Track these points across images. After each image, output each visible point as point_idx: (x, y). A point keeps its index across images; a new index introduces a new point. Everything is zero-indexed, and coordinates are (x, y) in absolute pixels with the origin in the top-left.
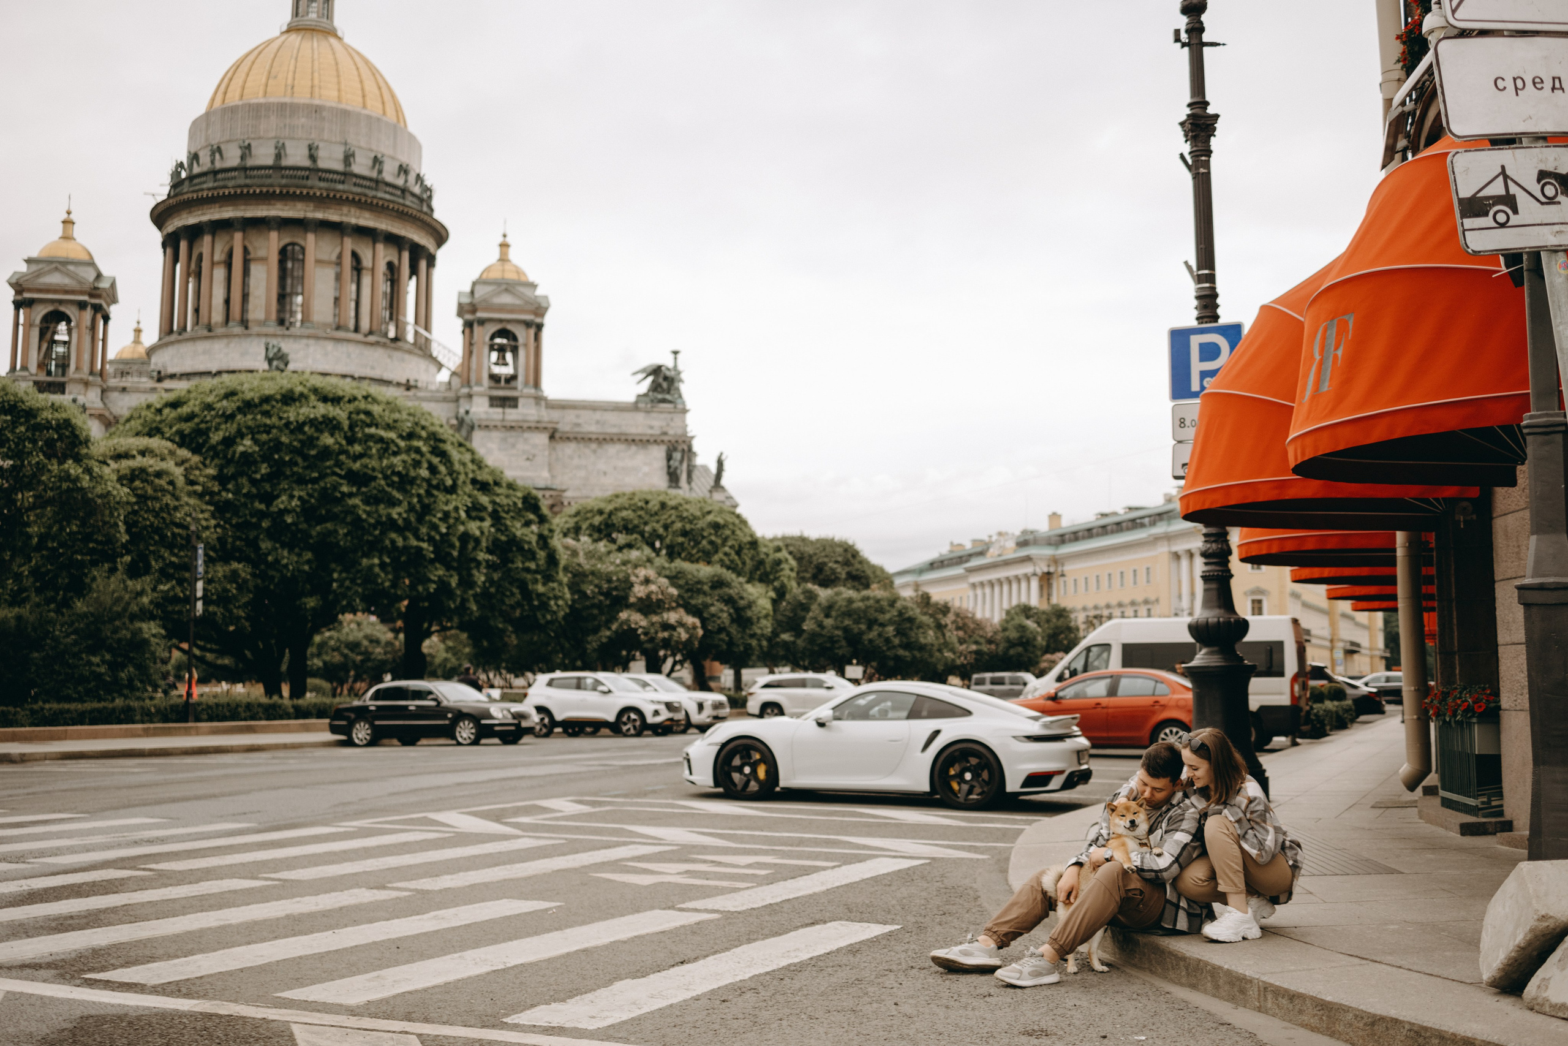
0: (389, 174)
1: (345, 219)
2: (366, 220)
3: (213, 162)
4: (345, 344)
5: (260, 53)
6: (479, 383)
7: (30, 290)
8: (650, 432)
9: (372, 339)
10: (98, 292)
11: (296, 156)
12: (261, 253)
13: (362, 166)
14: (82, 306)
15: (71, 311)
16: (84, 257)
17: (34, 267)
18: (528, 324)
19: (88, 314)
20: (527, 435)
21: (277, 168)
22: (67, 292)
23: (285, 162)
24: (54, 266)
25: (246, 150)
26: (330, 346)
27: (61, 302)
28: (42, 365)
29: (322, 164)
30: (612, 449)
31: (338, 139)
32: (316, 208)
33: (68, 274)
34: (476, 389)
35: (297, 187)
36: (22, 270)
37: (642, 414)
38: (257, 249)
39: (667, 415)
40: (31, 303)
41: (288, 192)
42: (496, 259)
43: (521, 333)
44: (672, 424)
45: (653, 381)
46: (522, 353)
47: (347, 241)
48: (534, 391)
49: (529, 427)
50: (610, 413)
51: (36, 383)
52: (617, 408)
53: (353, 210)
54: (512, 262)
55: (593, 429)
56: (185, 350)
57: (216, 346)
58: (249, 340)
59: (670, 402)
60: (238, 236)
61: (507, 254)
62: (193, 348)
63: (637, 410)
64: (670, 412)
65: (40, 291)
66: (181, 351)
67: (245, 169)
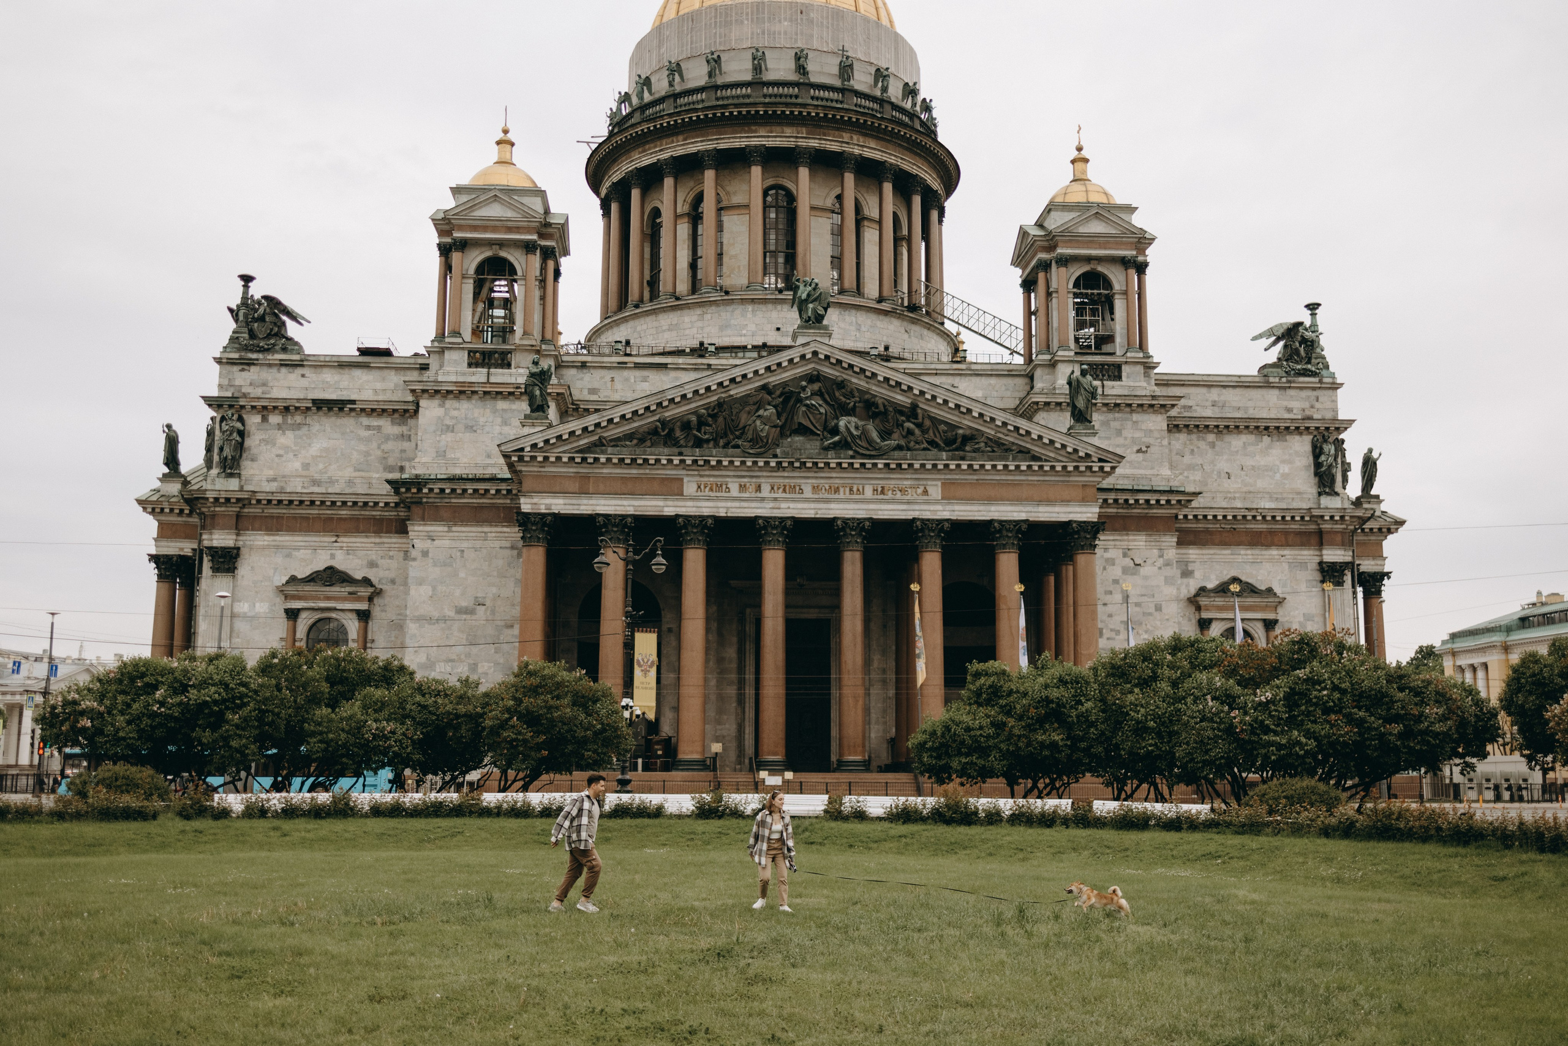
0: (895, 92)
1: (847, 148)
2: (872, 150)
3: (671, 84)
4: (853, 312)
6: (1063, 346)
7: (461, 228)
8: (1287, 416)
9: (885, 306)
10: (550, 230)
11: (780, 68)
12: (737, 200)
13: (862, 80)
14: (529, 248)
15: (515, 257)
16: (527, 184)
17: (464, 198)
18: (1125, 263)
19: (536, 260)
20: (1135, 417)
21: (757, 83)
22: (510, 230)
24: (492, 194)
25: (715, 62)
27: (501, 244)
28: (477, 332)
29: (814, 79)
30: (1237, 442)
31: (831, 47)
32: (811, 134)
33: (510, 206)
35: (787, 105)
36: (449, 203)
37: (1275, 392)
38: (735, 193)
39: (1309, 393)
40: (463, 245)
41: (774, 112)
42: (1072, 178)
43: (1117, 277)
44: (1317, 405)
45: (1285, 346)
46: (1119, 304)
47: (849, 178)
48: (1141, 355)
49: (1141, 406)
50: (1231, 390)
51: (471, 352)
52: (1240, 384)
53: (855, 137)
54: (1094, 181)
55: (1208, 413)
56: (645, 327)
57: (687, 319)
58: (730, 308)
59: (1314, 374)
60: (709, 175)
61: (1084, 172)
62: (655, 324)
63: (1268, 386)
64: (1314, 389)
65: (474, 228)
66: (639, 328)
67: (716, 87)
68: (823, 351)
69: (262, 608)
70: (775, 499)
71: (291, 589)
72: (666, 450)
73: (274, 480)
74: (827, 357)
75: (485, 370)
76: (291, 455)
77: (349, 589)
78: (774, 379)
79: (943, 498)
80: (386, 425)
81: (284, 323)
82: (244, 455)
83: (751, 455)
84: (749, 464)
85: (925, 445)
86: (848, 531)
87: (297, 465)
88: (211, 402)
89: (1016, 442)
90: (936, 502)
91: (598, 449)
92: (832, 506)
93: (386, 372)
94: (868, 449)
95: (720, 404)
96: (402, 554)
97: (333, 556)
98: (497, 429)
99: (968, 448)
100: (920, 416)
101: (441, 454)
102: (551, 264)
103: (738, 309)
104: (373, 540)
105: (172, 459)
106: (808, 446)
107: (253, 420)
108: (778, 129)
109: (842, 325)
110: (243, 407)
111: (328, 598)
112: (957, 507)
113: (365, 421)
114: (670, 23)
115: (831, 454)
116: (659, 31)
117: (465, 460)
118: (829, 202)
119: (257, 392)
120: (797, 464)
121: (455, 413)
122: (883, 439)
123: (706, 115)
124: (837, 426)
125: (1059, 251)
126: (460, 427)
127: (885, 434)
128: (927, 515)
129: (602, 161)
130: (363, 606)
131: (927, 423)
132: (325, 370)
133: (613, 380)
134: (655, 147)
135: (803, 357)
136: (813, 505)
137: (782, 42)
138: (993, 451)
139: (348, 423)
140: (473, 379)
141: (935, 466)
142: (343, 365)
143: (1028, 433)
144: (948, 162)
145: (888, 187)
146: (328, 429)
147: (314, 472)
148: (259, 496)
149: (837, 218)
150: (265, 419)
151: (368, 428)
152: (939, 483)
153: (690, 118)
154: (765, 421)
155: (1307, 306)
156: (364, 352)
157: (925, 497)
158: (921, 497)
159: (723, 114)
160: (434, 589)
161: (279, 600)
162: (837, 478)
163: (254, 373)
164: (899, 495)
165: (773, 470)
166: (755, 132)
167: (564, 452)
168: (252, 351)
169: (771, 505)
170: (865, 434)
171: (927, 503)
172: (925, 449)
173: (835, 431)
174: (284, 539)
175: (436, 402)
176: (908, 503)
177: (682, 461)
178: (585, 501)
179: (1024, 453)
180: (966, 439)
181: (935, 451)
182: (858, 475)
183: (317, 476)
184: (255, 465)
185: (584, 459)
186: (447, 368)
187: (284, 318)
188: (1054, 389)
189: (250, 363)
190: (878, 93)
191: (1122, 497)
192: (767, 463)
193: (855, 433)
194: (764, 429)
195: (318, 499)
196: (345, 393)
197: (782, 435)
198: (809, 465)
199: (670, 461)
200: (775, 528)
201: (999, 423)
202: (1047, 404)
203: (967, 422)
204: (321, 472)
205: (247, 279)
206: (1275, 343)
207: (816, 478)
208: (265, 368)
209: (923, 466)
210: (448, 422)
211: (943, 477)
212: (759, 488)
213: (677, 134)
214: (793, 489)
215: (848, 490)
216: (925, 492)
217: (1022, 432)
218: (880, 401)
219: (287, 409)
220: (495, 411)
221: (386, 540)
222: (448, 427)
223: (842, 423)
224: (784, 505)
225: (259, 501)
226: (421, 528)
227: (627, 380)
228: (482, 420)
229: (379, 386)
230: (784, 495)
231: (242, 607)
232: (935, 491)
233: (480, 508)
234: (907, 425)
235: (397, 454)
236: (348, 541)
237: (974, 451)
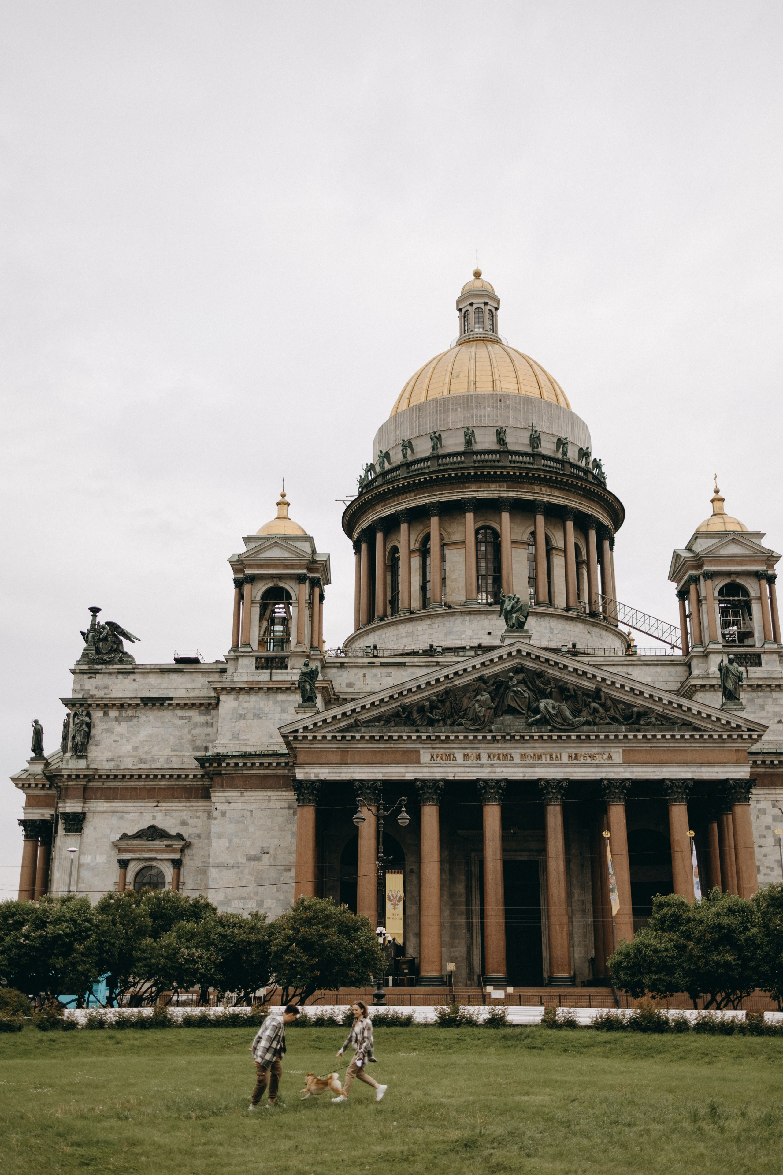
0: (572, 455)
1: (537, 497)
2: (557, 498)
3: (404, 456)
4: (547, 619)
5: (439, 361)
6: (713, 641)
7: (250, 567)
9: (571, 614)
10: (316, 566)
11: (486, 441)
12: (456, 538)
13: (547, 447)
14: (300, 579)
15: (290, 587)
16: (299, 533)
17: (253, 545)
18: (758, 576)
19: (306, 588)
20: (775, 695)
21: (469, 453)
22: (286, 566)
23: (478, 447)
24: (274, 541)
25: (437, 439)
27: (280, 577)
28: (262, 643)
29: (511, 448)
31: (523, 424)
33: (287, 549)
34: (712, 646)
35: (491, 467)
36: (242, 549)
38: (454, 533)
40: (252, 579)
41: (482, 473)
42: (712, 513)
43: (752, 587)
46: (755, 608)
47: (540, 519)
48: (776, 646)
49: (779, 686)
51: (258, 658)
53: (543, 489)
54: (729, 515)
56: (388, 635)
57: (420, 628)
58: (452, 619)
60: (434, 521)
61: (722, 508)
62: (396, 632)
65: (260, 567)
66: (383, 636)
67: (438, 457)
68: (525, 649)
69: (101, 859)
70: (492, 765)
71: (123, 844)
72: (406, 729)
73: (112, 760)
74: (528, 654)
75: (268, 672)
76: (124, 740)
77: (166, 843)
78: (487, 672)
79: (624, 762)
80: (195, 716)
81: (121, 642)
82: (90, 742)
83: (472, 731)
84: (471, 738)
85: (608, 720)
86: (550, 789)
87: (129, 748)
88: (67, 702)
89: (680, 716)
90: (619, 765)
91: (354, 729)
92: (537, 769)
93: (195, 676)
94: (564, 725)
95: (447, 692)
96: (206, 815)
97: (154, 818)
98: (278, 716)
99: (642, 722)
100: (603, 698)
101: (236, 736)
102: (317, 591)
103: (459, 619)
104: (184, 804)
105: (38, 747)
106: (516, 723)
107: (98, 715)
108: (485, 485)
109: (539, 629)
110: (90, 705)
111: (151, 851)
112: (635, 769)
113: (179, 712)
114: (403, 413)
115: (534, 728)
116: (395, 419)
117: (254, 740)
118: (526, 537)
119: (101, 694)
120: (508, 737)
121: (246, 705)
122: (575, 716)
123: (431, 478)
124: (538, 707)
125: (706, 568)
126: (250, 715)
127: (576, 713)
128: (612, 776)
129: (354, 514)
130: (176, 856)
131: (609, 703)
132: (151, 675)
133: (364, 676)
134: (394, 502)
135: (510, 654)
136: (521, 770)
137: (487, 422)
138: (662, 724)
139: (167, 714)
140: (260, 679)
141: (616, 737)
142: (164, 671)
143: (689, 709)
144: (616, 504)
145: (570, 525)
146: (152, 720)
147: (141, 753)
148: (101, 773)
149: (532, 549)
150: (106, 714)
151: (182, 718)
152: (621, 750)
153: (419, 480)
154: (482, 704)
156: (179, 661)
157: (610, 762)
158: (606, 762)
159: (443, 476)
160: (230, 841)
161: (114, 853)
162: (540, 748)
163: (98, 680)
164: (589, 760)
165: (489, 742)
166: (468, 488)
167: (328, 732)
168: (98, 663)
169: (489, 770)
170: (560, 712)
171: (612, 766)
172: (608, 724)
173: (537, 711)
174: (118, 805)
175: (232, 697)
176: (597, 766)
177: (419, 737)
178: (345, 770)
179: (687, 725)
180: (640, 715)
181: (615, 726)
182: (556, 745)
183: (143, 756)
184: (98, 749)
185: (344, 738)
186: (240, 671)
187: (121, 638)
188: (708, 674)
189: (96, 672)
190: (560, 456)
191: (768, 759)
192: (484, 737)
193: (552, 712)
194: (481, 711)
195: (144, 774)
196: (164, 692)
197: (496, 715)
198: (517, 738)
199: (409, 737)
200: (492, 788)
201: (666, 702)
202: (703, 686)
203: (640, 702)
204: (146, 753)
205: (95, 611)
207: (523, 748)
208: (107, 676)
209: (607, 737)
210: (241, 712)
211: (623, 745)
212: (479, 757)
213: (410, 492)
214: (505, 757)
215: (548, 757)
216: (610, 758)
217: (684, 708)
218: (571, 687)
219: (122, 705)
220: (276, 702)
221: (194, 804)
222: (241, 715)
223: (542, 705)
224: (498, 770)
225: (100, 776)
226: (220, 794)
227: (375, 675)
228: (266, 709)
229: (190, 686)
230: (498, 762)
231: (86, 859)
232: (618, 756)
233: (265, 777)
234: (593, 705)
235: (203, 737)
236: (164, 805)
237: (648, 724)
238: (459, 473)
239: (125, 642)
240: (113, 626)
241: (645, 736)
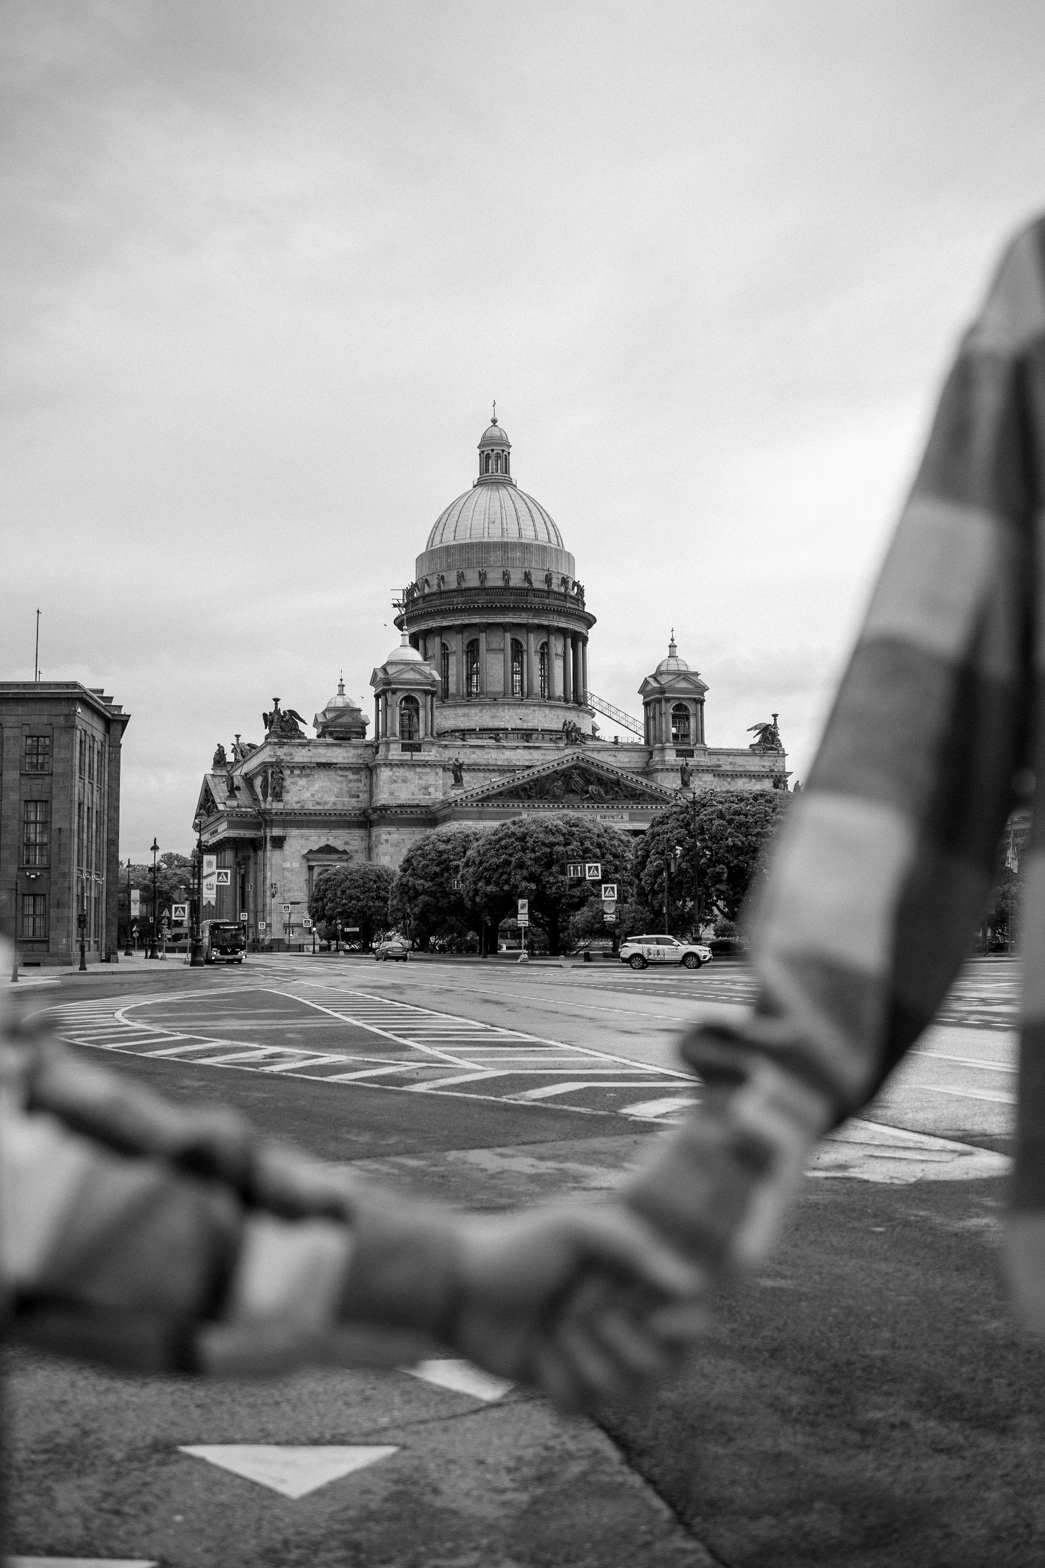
0: (570, 588)
1: (550, 623)
6: (668, 741)
7: (396, 683)
8: (763, 770)
9: (569, 705)
11: (518, 579)
13: (556, 585)
14: (426, 693)
15: (418, 697)
18: (696, 700)
19: (429, 698)
21: (507, 588)
22: (418, 684)
23: (512, 584)
24: (410, 667)
25: (483, 576)
26: (547, 711)
27: (412, 690)
29: (535, 585)
31: (543, 567)
32: (535, 617)
33: (418, 672)
34: (667, 744)
37: (758, 758)
38: (497, 643)
39: (773, 758)
40: (393, 691)
41: (518, 606)
42: (669, 656)
43: (692, 707)
44: (777, 764)
45: (763, 735)
46: (693, 719)
48: (702, 746)
49: (703, 770)
50: (738, 757)
52: (742, 753)
54: (680, 658)
55: (728, 768)
56: (448, 713)
57: (473, 711)
58: (496, 707)
59: (775, 749)
60: (484, 634)
61: (675, 652)
62: (454, 712)
63: (755, 755)
64: (775, 757)
65: (402, 683)
66: (444, 713)
67: (486, 589)
68: (581, 756)
69: (296, 865)
71: (311, 856)
72: (517, 801)
73: (299, 802)
74: (583, 759)
75: (410, 753)
76: (305, 790)
77: (339, 856)
78: (559, 768)
79: (630, 820)
81: (296, 723)
82: (284, 790)
83: (552, 803)
85: (623, 797)
87: (309, 795)
89: (660, 796)
90: (627, 822)
91: (488, 800)
93: (348, 748)
94: (600, 800)
95: (537, 779)
96: (360, 838)
97: (328, 839)
98: (417, 781)
99: (641, 799)
101: (392, 794)
103: (501, 708)
104: (347, 831)
106: (576, 798)
107: (287, 772)
108: (519, 613)
110: (283, 766)
111: (328, 860)
112: (635, 824)
113: (340, 773)
115: (585, 801)
117: (404, 797)
118: (539, 647)
119: (288, 759)
120: (571, 805)
121: (398, 775)
122: (606, 795)
123: (483, 606)
124: (588, 790)
125: (665, 693)
126: (400, 780)
127: (607, 793)
128: (623, 828)
130: (344, 864)
132: (319, 747)
135: (573, 759)
137: (519, 567)
139: (332, 773)
140: (405, 758)
141: (627, 807)
143: (666, 792)
146: (323, 777)
147: (316, 798)
148: (293, 811)
150: (292, 772)
151: (341, 776)
152: (628, 814)
153: (474, 606)
154: (557, 787)
155: (773, 715)
157: (623, 820)
158: (621, 820)
159: (492, 605)
161: (304, 861)
162: (586, 811)
163: (286, 749)
164: (611, 819)
167: (473, 802)
168: (285, 738)
170: (599, 794)
171: (623, 822)
172: (623, 799)
173: (587, 792)
174: (305, 831)
176: (616, 823)
177: (524, 806)
179: (663, 800)
180: (640, 795)
181: (627, 800)
182: (598, 810)
183: (318, 800)
184: (288, 795)
185: (477, 805)
186: (392, 752)
187: (296, 720)
188: (664, 761)
189: (284, 744)
192: (558, 806)
193: (595, 792)
194: (557, 791)
195: (323, 812)
196: (329, 758)
197: (565, 793)
198: (575, 805)
199: (518, 805)
202: (662, 769)
203: (640, 787)
204: (320, 798)
205: (276, 700)
206: (758, 734)
207: (578, 812)
208: (290, 746)
209: (622, 807)
210: (394, 778)
211: (630, 811)
213: (464, 612)
215: (590, 816)
216: (622, 818)
217: (663, 792)
218: (605, 778)
219: (304, 767)
220: (415, 773)
221: (353, 831)
222: (394, 780)
223: (590, 789)
225: (295, 814)
227: (466, 753)
228: (410, 777)
229: (345, 755)
231: (287, 865)
232: (626, 817)
233: (412, 819)
234: (616, 789)
235: (355, 789)
236: (335, 832)
237: (644, 800)
238: (503, 605)
239: (299, 723)
240: (292, 713)
241: (642, 807)
